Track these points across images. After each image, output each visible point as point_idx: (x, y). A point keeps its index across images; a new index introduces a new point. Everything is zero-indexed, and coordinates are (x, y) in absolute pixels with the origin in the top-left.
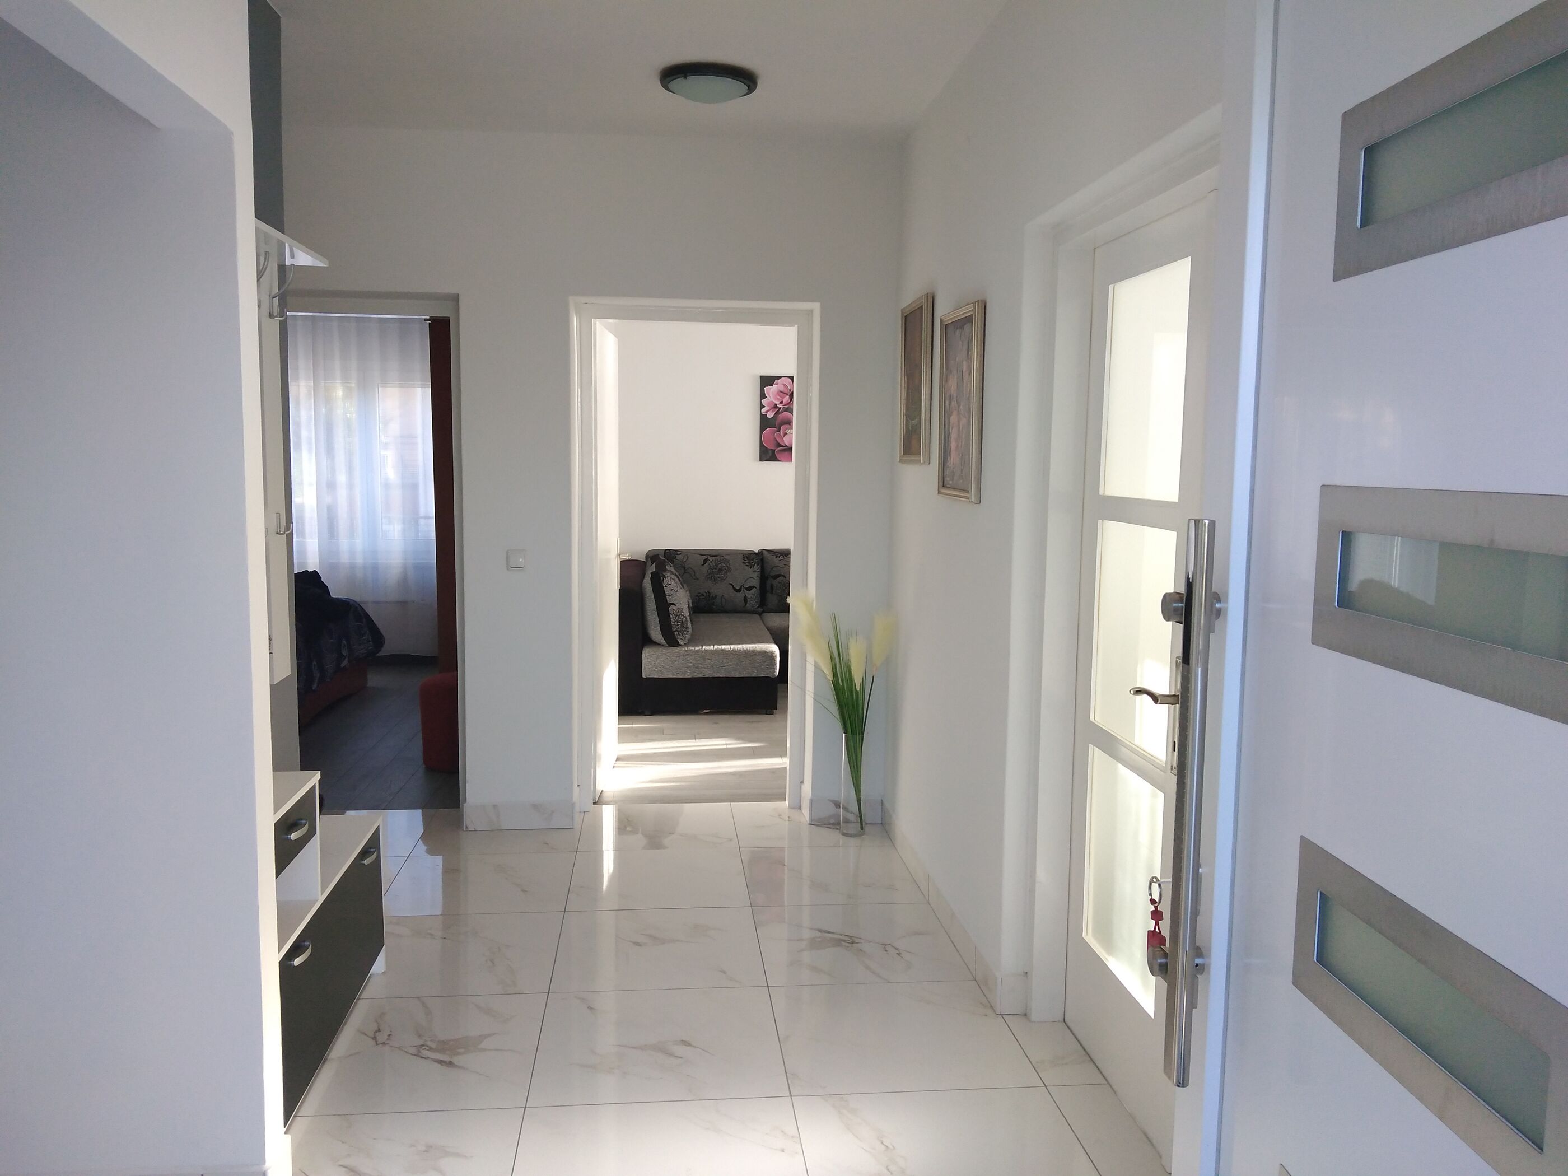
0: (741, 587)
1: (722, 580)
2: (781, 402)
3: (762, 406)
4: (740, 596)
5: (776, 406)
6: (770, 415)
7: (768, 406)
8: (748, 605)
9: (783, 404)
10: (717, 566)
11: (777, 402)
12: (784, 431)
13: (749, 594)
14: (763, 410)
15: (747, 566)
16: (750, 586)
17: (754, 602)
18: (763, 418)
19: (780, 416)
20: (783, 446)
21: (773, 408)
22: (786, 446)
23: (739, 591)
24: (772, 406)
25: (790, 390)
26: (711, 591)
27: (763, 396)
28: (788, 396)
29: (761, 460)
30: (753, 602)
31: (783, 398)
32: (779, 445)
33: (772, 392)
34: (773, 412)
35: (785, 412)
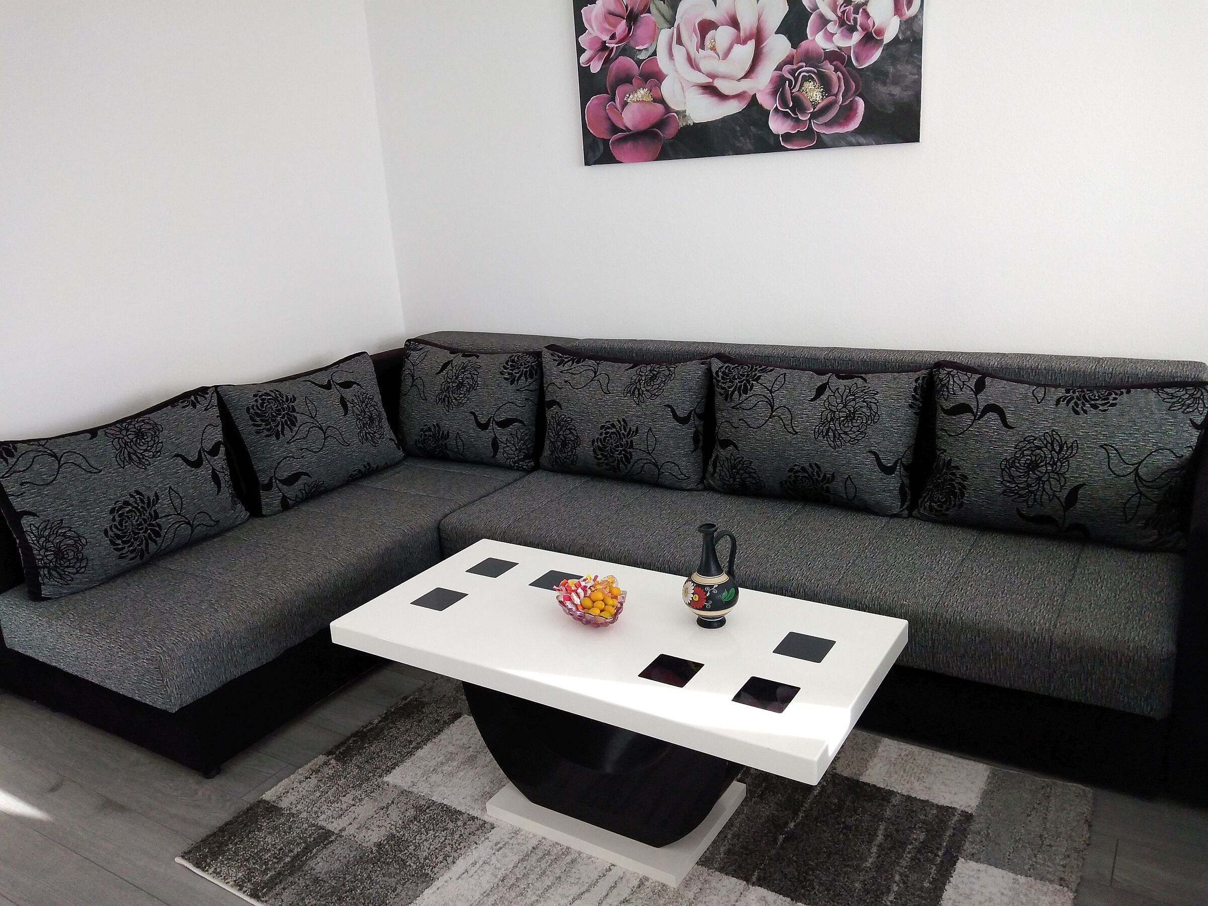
0: (489, 420)
1: (461, 404)
2: (613, 37)
3: (580, 51)
4: (487, 435)
5: (603, 47)
6: (596, 67)
7: (590, 49)
8: (499, 455)
9: (617, 40)
10: (457, 378)
11: (606, 38)
12: (622, 99)
13: (503, 435)
14: (584, 57)
15: (506, 379)
16: (508, 419)
17: (511, 450)
18: (584, 73)
19: (614, 66)
20: (622, 131)
21: (599, 51)
22: (628, 130)
23: (484, 427)
24: (598, 46)
25: (627, 7)
26: (442, 424)
27: (580, 29)
28: (625, 20)
29: (587, 163)
30: (509, 451)
31: (615, 26)
32: (615, 129)
33: (596, 16)
34: (600, 59)
35: (621, 58)
